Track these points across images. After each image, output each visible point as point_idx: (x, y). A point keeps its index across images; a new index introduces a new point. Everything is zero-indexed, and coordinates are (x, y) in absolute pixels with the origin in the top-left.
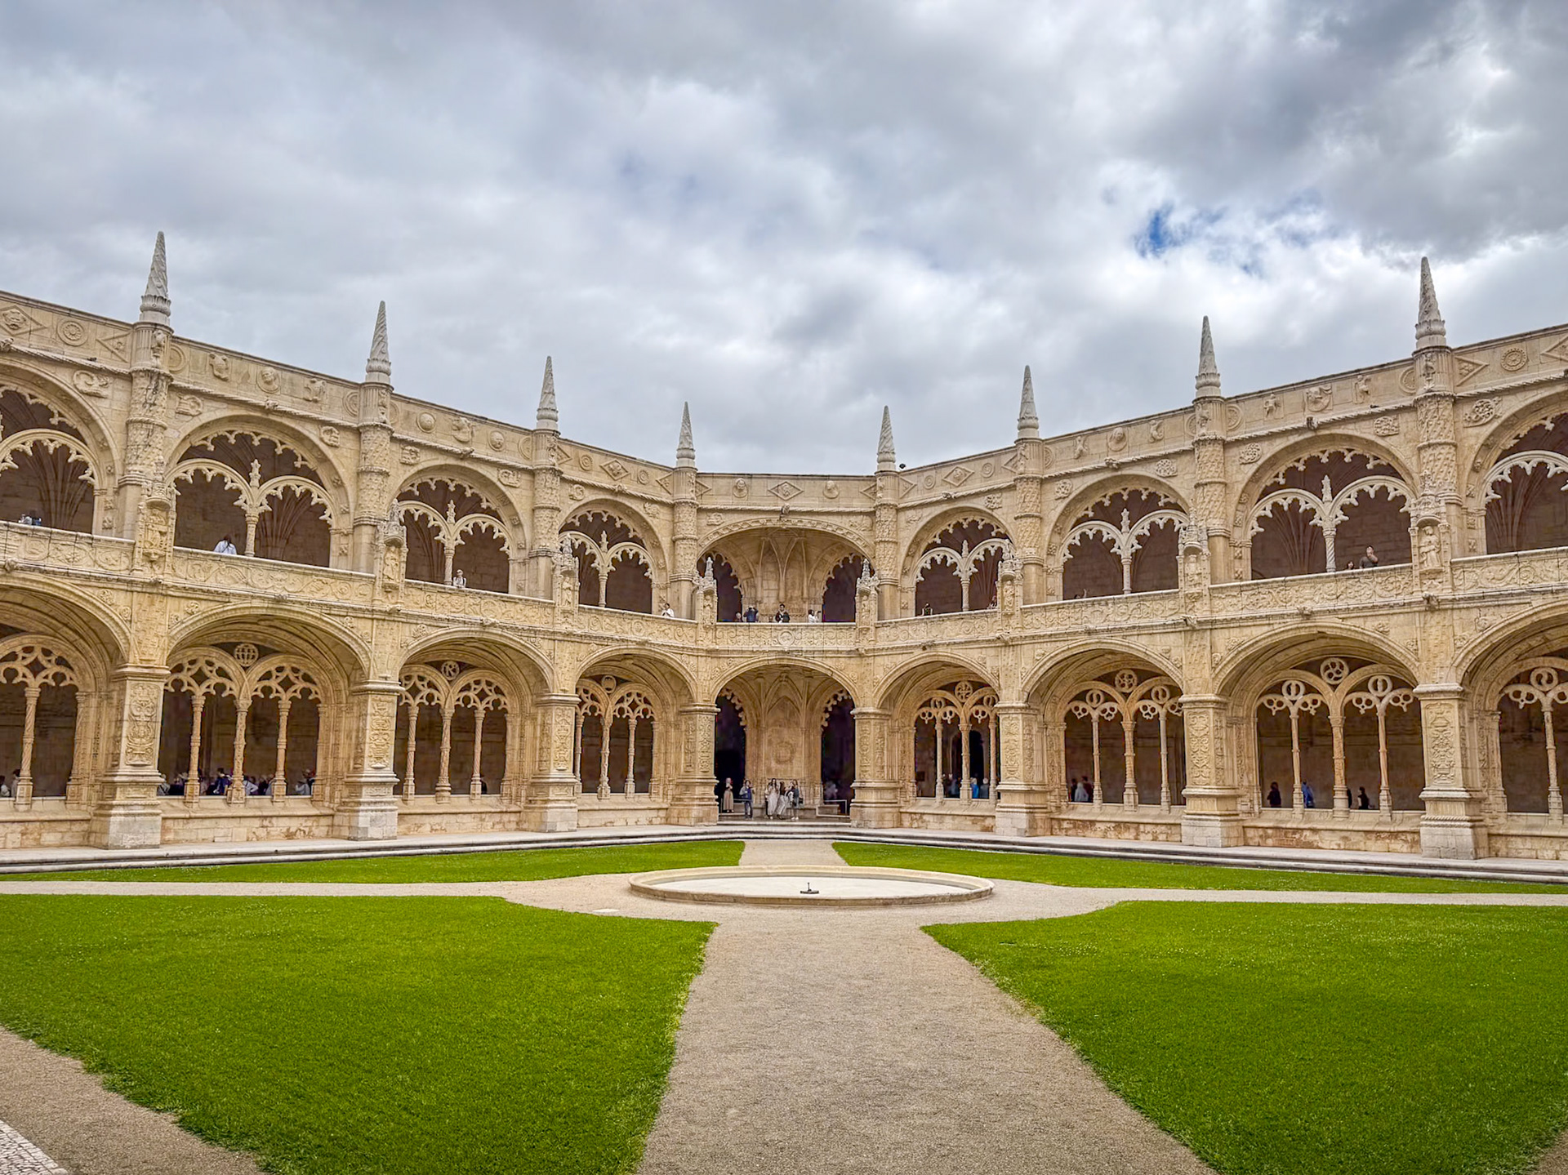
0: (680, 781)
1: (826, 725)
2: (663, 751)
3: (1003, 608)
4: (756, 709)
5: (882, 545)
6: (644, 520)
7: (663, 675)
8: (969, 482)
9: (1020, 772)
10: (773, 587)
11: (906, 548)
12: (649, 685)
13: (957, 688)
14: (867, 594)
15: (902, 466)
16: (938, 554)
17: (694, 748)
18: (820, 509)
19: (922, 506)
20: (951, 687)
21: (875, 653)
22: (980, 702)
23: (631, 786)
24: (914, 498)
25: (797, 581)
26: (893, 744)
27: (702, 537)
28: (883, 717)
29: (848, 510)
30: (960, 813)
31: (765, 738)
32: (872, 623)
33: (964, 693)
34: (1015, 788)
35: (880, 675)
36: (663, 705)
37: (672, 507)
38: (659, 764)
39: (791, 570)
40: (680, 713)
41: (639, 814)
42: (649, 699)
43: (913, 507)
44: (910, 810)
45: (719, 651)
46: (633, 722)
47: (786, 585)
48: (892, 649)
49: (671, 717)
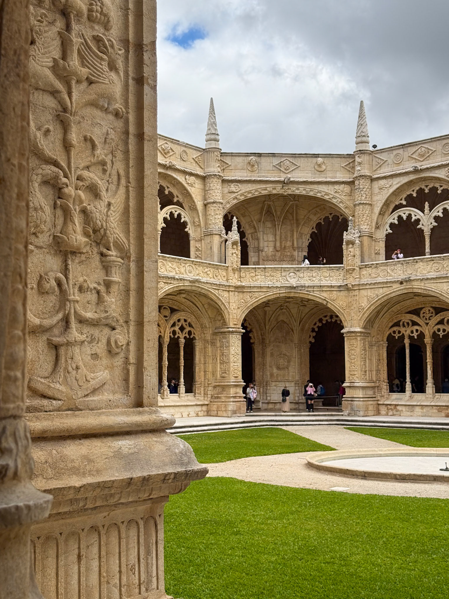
0: (218, 384)
1: (313, 341)
2: (203, 362)
4: (261, 330)
5: (361, 207)
6: (185, 189)
7: (203, 305)
8: (431, 157)
10: (271, 240)
11: (379, 209)
12: (192, 313)
13: (422, 312)
14: (353, 243)
15: (375, 146)
16: (404, 213)
17: (229, 359)
18: (313, 180)
19: (392, 176)
20: (416, 312)
22: (441, 322)
23: (182, 388)
24: (386, 171)
25: (289, 235)
26: (372, 355)
27: (225, 201)
28: (365, 334)
29: (333, 180)
30: (428, 404)
31: (268, 351)
32: (357, 264)
33: (428, 316)
35: (365, 304)
36: (202, 328)
37: (204, 178)
38: (200, 371)
39: (283, 227)
40: (215, 334)
41: (190, 409)
42: (193, 324)
43: (385, 178)
44: (386, 403)
45: (243, 287)
46: (182, 341)
47: (281, 238)
48: (374, 284)
49: (209, 337)
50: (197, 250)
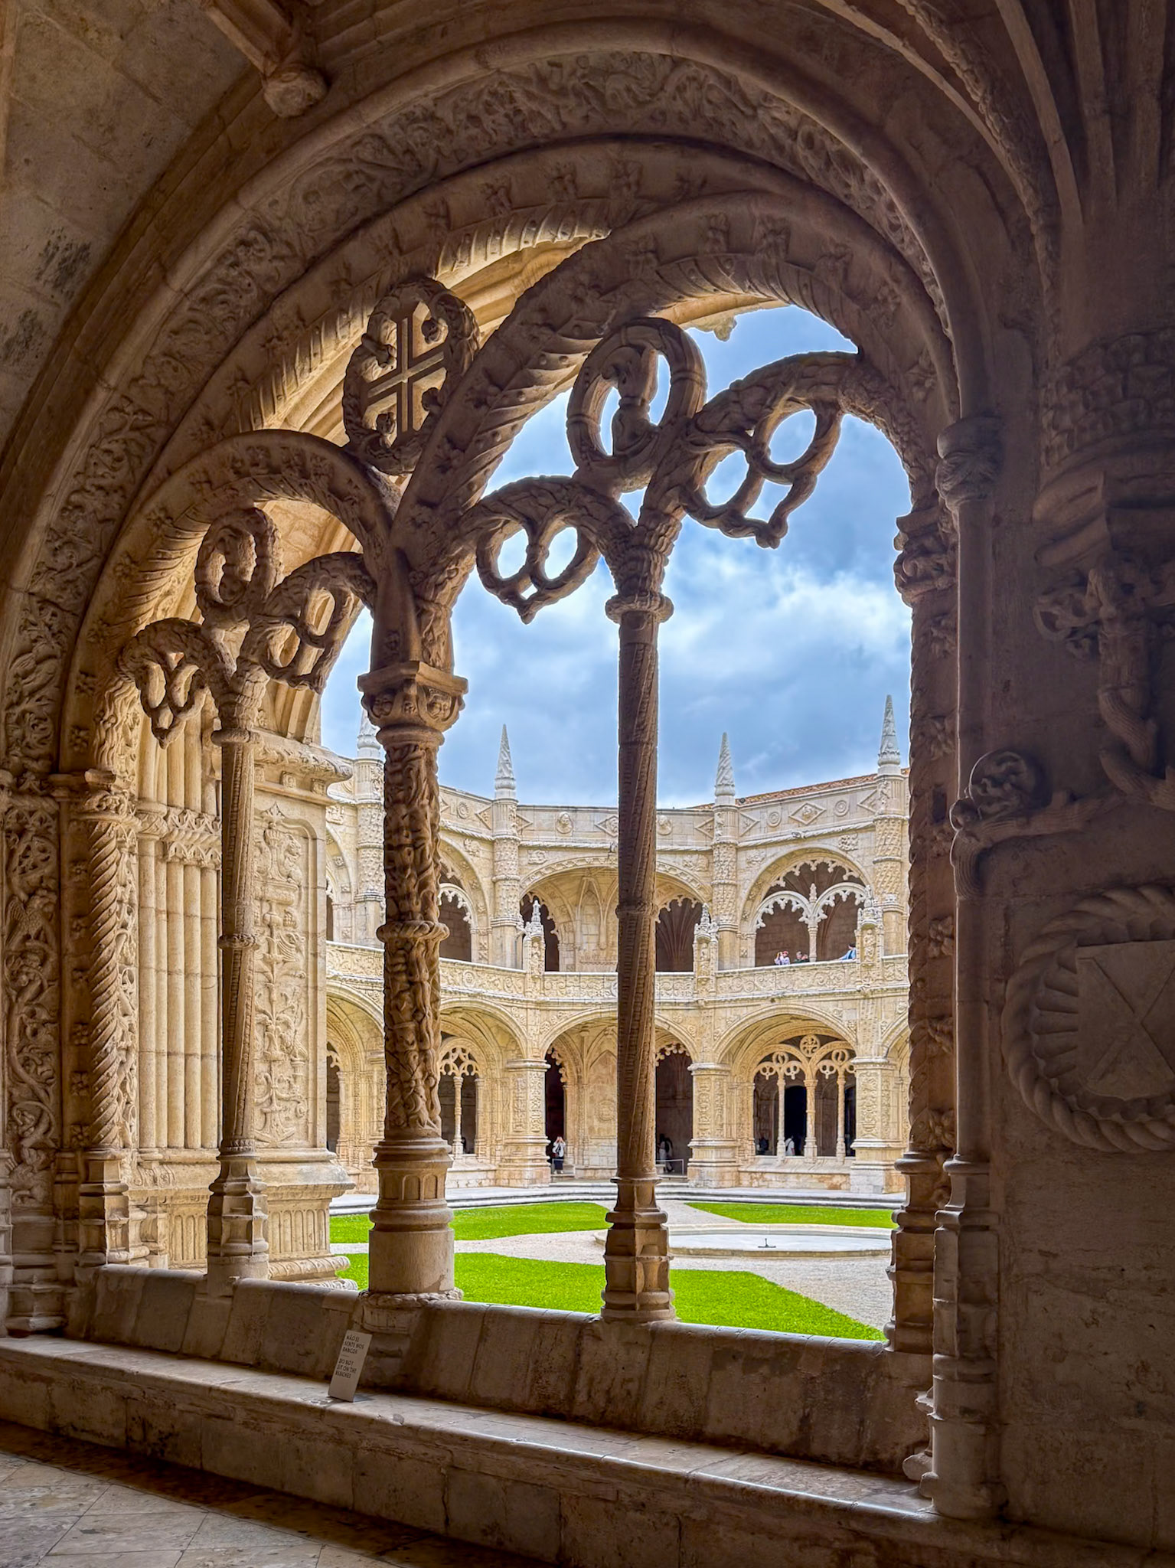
0: (510, 1141)
2: (489, 1110)
3: (863, 958)
4: (577, 1064)
5: (722, 888)
6: (464, 860)
7: (490, 1029)
8: (819, 821)
9: (877, 1129)
10: (592, 931)
11: (747, 892)
12: (474, 1040)
13: (802, 1042)
14: (708, 941)
15: (742, 801)
16: (782, 898)
17: (525, 1106)
19: (765, 845)
20: (795, 1041)
21: (717, 1005)
22: (828, 1056)
24: (757, 836)
26: (732, 1102)
27: (524, 877)
28: (723, 1073)
29: (682, 848)
30: (808, 1171)
31: (587, 1094)
32: (712, 973)
33: (810, 1047)
34: (872, 1145)
35: (722, 1029)
36: (488, 1061)
37: (492, 843)
38: (485, 1123)
41: (469, 1176)
42: (474, 1055)
43: (755, 847)
44: (749, 1170)
45: (548, 1003)
46: (459, 1080)
47: (607, 929)
48: (736, 1001)
49: (497, 1074)
50: (482, 948)
